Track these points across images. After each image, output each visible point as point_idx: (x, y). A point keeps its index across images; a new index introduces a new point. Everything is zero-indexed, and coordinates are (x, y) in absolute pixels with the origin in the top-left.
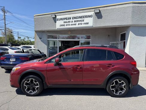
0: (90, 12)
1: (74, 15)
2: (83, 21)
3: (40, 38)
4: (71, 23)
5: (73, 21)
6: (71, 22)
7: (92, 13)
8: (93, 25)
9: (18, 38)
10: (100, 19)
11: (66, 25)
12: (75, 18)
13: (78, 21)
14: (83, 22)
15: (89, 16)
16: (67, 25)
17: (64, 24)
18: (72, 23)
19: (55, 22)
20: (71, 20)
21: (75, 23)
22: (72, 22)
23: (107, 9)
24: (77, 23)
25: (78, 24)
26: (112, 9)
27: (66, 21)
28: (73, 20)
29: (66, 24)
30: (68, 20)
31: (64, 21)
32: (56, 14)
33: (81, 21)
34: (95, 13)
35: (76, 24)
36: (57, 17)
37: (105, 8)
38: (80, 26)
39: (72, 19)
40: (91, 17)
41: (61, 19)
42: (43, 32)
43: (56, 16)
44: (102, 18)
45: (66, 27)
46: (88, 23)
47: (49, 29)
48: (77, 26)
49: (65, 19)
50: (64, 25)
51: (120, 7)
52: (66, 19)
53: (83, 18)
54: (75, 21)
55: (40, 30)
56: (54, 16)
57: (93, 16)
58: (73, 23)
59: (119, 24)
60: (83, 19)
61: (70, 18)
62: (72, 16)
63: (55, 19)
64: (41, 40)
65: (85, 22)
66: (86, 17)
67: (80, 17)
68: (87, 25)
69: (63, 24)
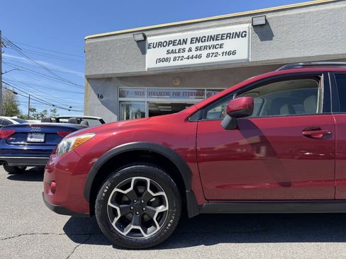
0: (240, 23)
1: (196, 32)
2: (221, 46)
3: (100, 97)
4: (186, 54)
5: (194, 49)
6: (187, 50)
7: (245, 27)
8: (249, 56)
9: (29, 109)
10: (268, 42)
11: (172, 59)
12: (198, 40)
13: (205, 48)
14: (220, 50)
15: (238, 35)
16: (175, 59)
17: (169, 56)
18: (191, 54)
19: (144, 52)
20: (187, 46)
21: (199, 53)
22: (190, 50)
23: (287, 16)
24: (204, 53)
25: (208, 56)
26: (300, 14)
27: (174, 48)
28: (194, 46)
29: (172, 56)
30: (179, 47)
31: (167, 48)
32: (146, 33)
33: (214, 47)
34: (254, 26)
35: (200, 56)
36: (148, 38)
37: (281, 14)
38: (212, 60)
39: (191, 43)
40: (242, 37)
41: (160, 44)
42: (108, 79)
43: (145, 37)
44: (272, 40)
45: (172, 63)
46: (234, 53)
47: (125, 71)
48: (204, 60)
49: (169, 44)
50: (167, 60)
51: (323, 10)
52: (173, 42)
53: (222, 39)
54: (197, 49)
55: (100, 73)
56: (140, 37)
57: (247, 34)
58: (194, 53)
59: (320, 54)
60: (220, 42)
61: (185, 42)
62: (188, 35)
63: (142, 45)
64: (102, 102)
65: (226, 49)
66: (229, 36)
67: (212, 38)
68: (231, 58)
69: (166, 56)
